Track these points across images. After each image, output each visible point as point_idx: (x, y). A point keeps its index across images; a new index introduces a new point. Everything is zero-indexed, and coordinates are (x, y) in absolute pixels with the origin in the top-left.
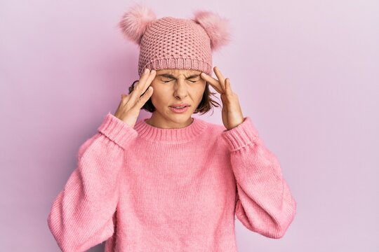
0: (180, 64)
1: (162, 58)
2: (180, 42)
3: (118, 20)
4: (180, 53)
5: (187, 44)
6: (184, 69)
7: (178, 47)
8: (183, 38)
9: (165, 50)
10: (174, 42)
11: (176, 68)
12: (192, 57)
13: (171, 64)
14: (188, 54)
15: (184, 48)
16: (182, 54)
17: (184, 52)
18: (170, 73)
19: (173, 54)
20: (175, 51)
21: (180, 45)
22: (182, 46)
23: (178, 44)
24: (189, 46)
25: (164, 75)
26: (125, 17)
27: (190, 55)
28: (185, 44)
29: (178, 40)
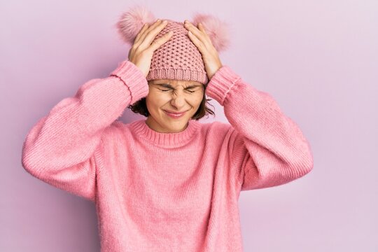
0: (179, 75)
1: (162, 68)
2: (181, 52)
3: (116, 20)
4: (179, 64)
5: (187, 54)
6: (183, 80)
7: (178, 58)
8: (184, 48)
9: (164, 59)
10: (174, 51)
11: (174, 79)
12: (192, 68)
13: (170, 75)
14: (188, 65)
15: (184, 58)
16: (182, 65)
17: (184, 62)
18: (168, 84)
19: (173, 64)
20: (175, 62)
21: (180, 55)
22: (182, 56)
23: (178, 53)
24: (189, 57)
25: (161, 85)
26: (123, 17)
27: (190, 66)
28: (185, 54)
29: (178, 50)
